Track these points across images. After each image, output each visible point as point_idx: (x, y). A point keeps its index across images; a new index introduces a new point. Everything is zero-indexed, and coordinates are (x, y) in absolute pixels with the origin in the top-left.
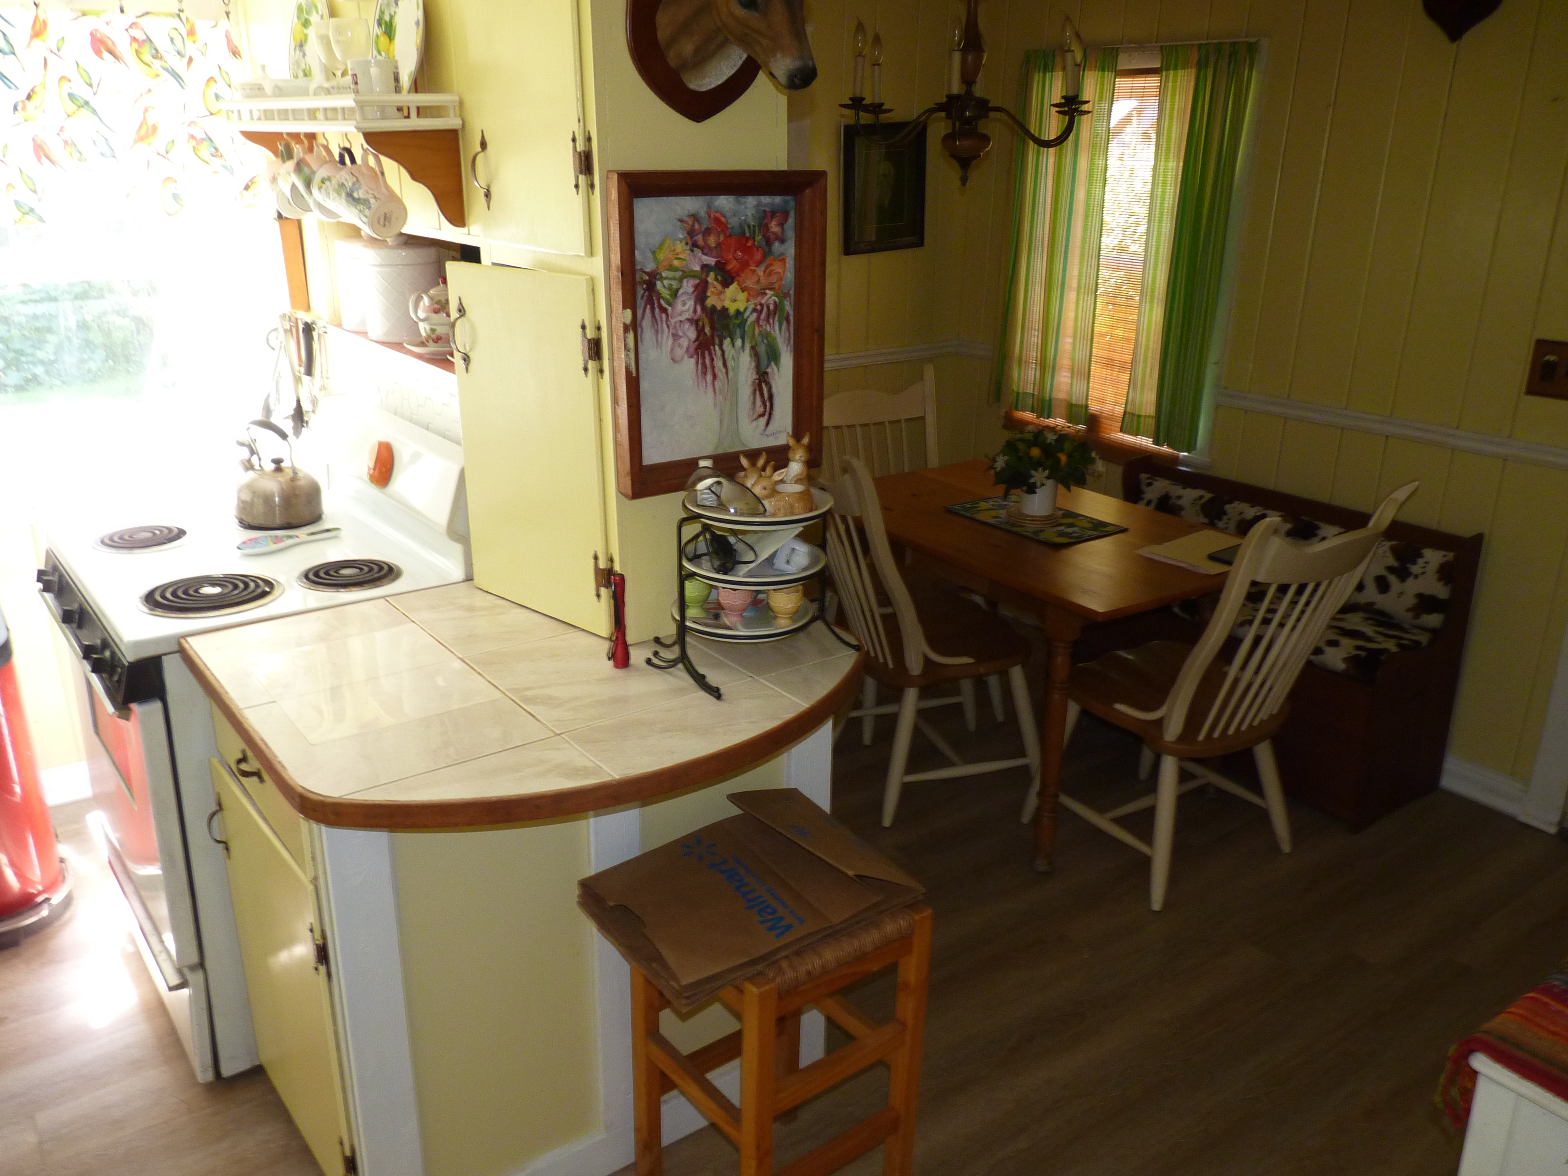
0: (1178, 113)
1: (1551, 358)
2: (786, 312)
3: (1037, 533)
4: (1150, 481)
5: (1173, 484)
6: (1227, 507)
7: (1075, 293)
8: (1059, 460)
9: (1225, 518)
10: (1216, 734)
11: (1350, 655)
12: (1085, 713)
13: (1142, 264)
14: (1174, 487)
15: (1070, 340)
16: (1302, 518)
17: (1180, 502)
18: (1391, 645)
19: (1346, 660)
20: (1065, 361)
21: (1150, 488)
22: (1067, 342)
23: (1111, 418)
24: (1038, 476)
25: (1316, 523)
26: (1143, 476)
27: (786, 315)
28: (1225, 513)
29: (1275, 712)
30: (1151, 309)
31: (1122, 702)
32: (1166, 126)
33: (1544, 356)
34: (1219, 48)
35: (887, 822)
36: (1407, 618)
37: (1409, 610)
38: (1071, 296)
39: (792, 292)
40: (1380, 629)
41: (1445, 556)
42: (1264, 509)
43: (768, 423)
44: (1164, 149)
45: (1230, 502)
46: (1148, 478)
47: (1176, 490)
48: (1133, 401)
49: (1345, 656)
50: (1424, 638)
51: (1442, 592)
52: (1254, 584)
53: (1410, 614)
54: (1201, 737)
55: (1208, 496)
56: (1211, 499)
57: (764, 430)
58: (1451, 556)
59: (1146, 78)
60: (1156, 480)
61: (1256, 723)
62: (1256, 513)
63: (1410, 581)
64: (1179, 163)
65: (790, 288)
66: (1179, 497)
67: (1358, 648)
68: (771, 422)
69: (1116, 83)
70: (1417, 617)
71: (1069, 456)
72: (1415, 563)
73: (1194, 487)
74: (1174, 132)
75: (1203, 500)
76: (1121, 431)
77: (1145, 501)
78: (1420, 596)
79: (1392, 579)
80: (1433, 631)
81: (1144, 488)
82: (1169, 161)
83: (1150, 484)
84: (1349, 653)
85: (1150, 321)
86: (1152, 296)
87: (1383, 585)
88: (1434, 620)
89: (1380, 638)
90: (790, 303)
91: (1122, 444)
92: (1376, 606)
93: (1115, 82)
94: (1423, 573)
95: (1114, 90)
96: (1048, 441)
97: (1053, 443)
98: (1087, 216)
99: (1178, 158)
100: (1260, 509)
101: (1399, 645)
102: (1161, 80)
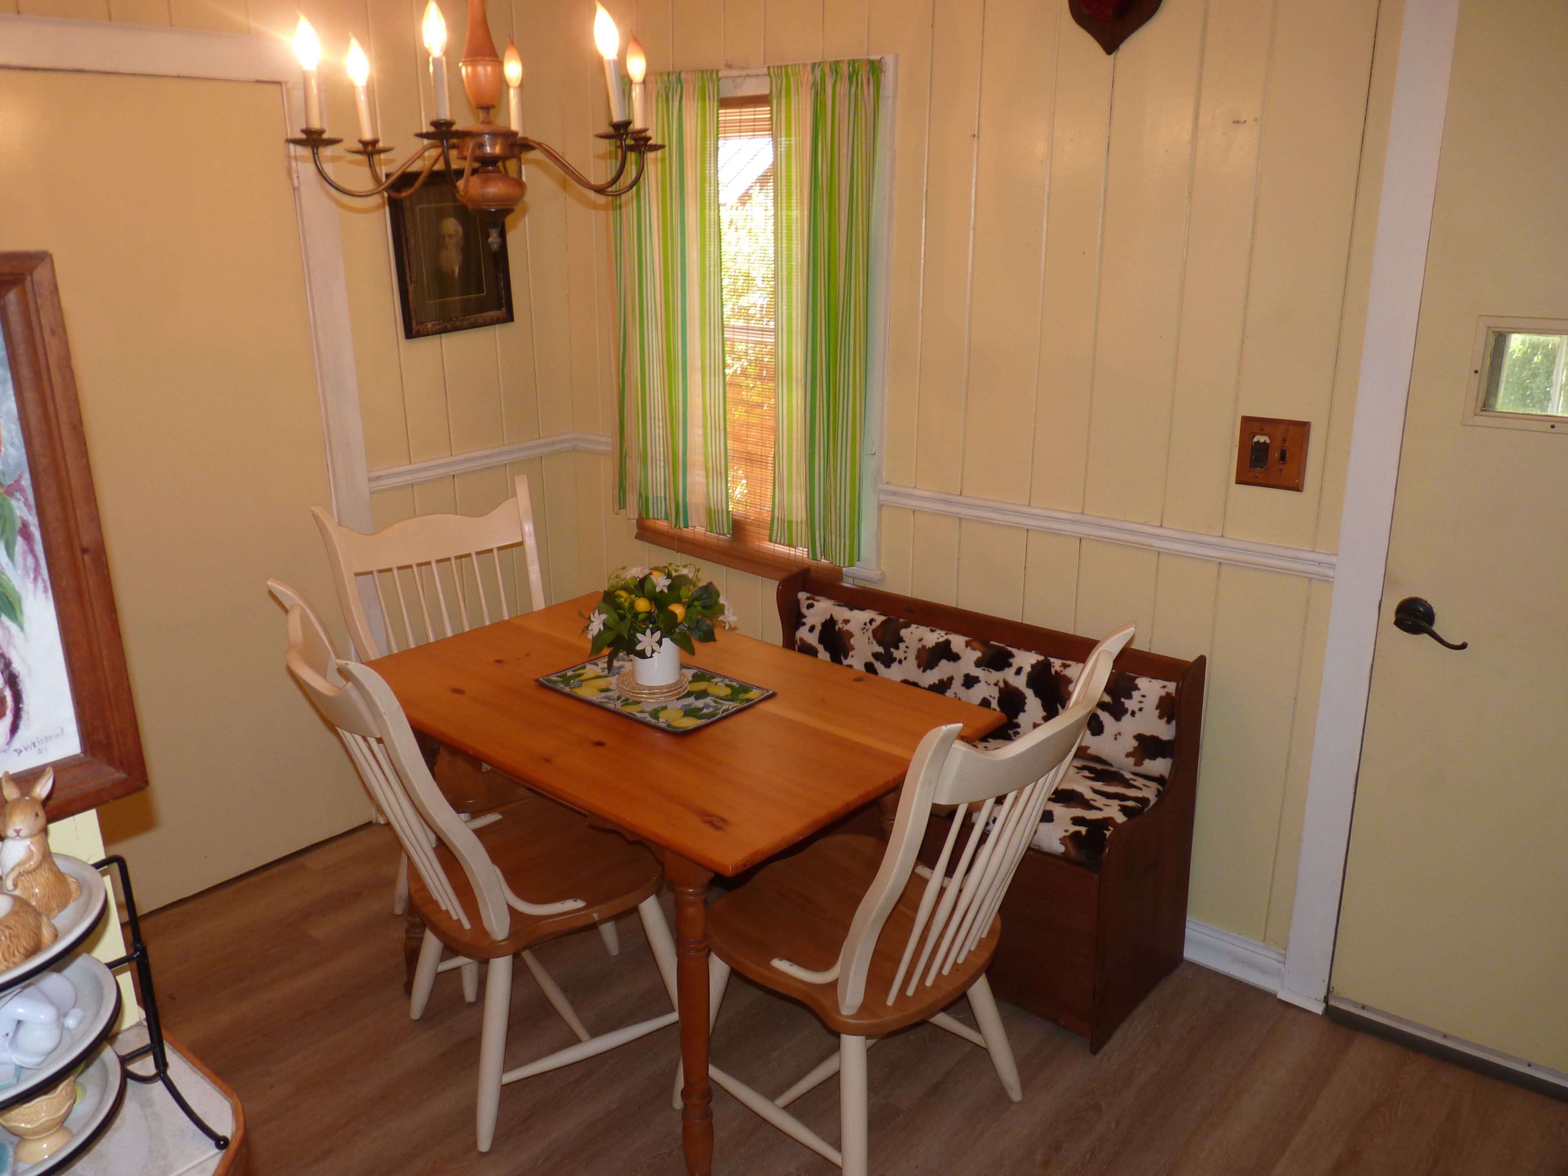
0: (796, 150)
1: (1262, 439)
2: (19, 520)
3: (655, 714)
4: (810, 601)
5: (838, 605)
6: (904, 632)
7: (700, 374)
8: (674, 615)
9: (902, 646)
10: (910, 992)
11: (1067, 834)
12: (736, 975)
13: (773, 337)
14: (839, 608)
15: (701, 432)
16: (992, 643)
17: (847, 627)
18: (1113, 811)
19: (1063, 841)
20: (696, 456)
21: (812, 610)
22: (696, 434)
23: (758, 523)
24: (646, 641)
25: (1009, 649)
26: (802, 596)
27: (19, 525)
28: (901, 640)
29: (984, 936)
30: (790, 393)
31: (782, 957)
32: (783, 167)
33: (1254, 437)
34: (835, 66)
35: (484, 1145)
36: (1126, 766)
37: (1128, 755)
38: (695, 378)
39: (26, 482)
40: (1099, 785)
41: (1164, 687)
42: (946, 634)
43: (14, 728)
44: (784, 195)
45: (907, 626)
46: (808, 599)
47: (841, 613)
48: (782, 501)
49: (1061, 836)
50: (1150, 792)
51: (1165, 731)
52: (935, 807)
53: (1131, 760)
54: (890, 1001)
55: (880, 619)
56: (883, 623)
57: (8, 744)
58: (1172, 687)
59: (755, 107)
60: (818, 601)
61: (960, 960)
62: (938, 638)
63: (1127, 718)
64: (802, 211)
65: (20, 476)
66: (846, 622)
67: (1076, 821)
68: (22, 725)
69: (720, 115)
70: (1138, 763)
71: (689, 606)
72: (1130, 697)
73: (862, 609)
74: (794, 174)
75: (875, 625)
76: (771, 541)
77: (807, 627)
78: (1139, 737)
79: (1105, 717)
80: (1160, 780)
81: (804, 610)
82: (791, 210)
83: (810, 606)
84: (1066, 831)
85: (790, 406)
86: (790, 378)
87: (1095, 726)
88: (1160, 766)
89: (1100, 801)
90: (26, 503)
91: (773, 555)
92: (1089, 752)
93: (718, 114)
94: (1141, 709)
95: (718, 124)
96: (658, 590)
97: (666, 590)
98: (703, 279)
99: (802, 205)
100: (943, 633)
101: (1124, 810)
102: (771, 110)
